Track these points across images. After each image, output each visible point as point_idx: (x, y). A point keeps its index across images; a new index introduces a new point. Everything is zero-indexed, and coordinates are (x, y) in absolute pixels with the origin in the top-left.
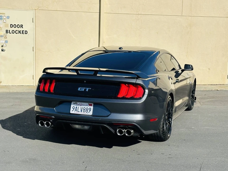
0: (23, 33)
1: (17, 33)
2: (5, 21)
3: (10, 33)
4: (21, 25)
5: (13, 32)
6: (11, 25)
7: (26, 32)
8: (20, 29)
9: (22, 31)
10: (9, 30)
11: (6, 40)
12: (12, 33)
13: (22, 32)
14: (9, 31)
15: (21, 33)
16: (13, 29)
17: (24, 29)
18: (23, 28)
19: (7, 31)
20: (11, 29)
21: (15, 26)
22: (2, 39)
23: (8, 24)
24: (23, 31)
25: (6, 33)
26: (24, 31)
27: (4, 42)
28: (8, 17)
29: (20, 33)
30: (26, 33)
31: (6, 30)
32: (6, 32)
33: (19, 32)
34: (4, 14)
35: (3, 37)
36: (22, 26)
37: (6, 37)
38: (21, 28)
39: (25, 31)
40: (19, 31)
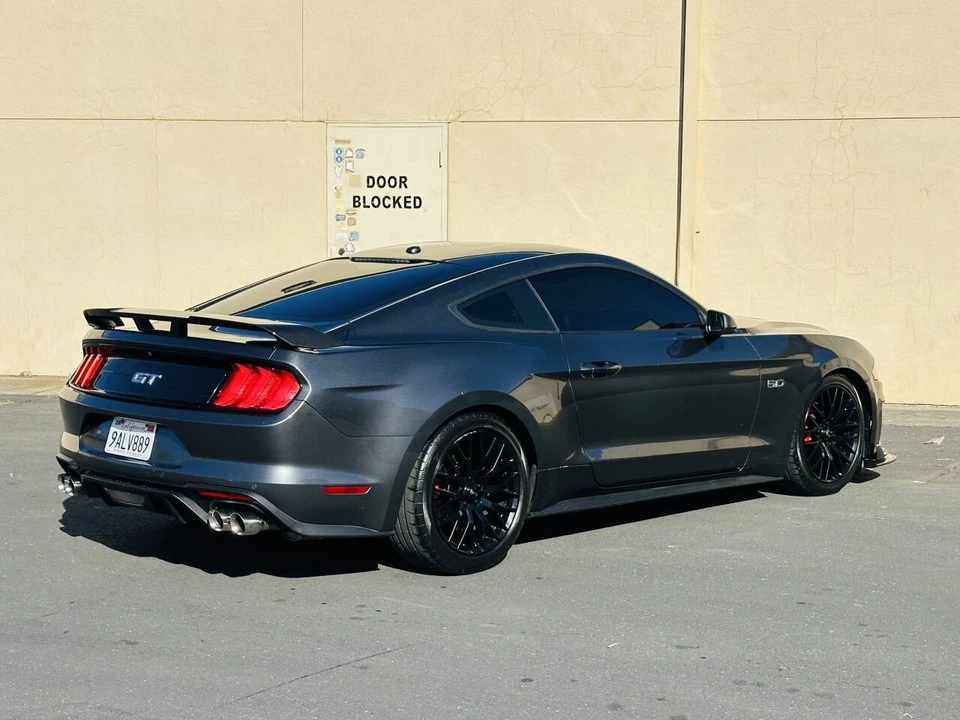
0: (408, 205)
1: (390, 205)
2: (350, 166)
3: (365, 207)
4: (401, 178)
5: (376, 202)
6: (371, 180)
7: (417, 200)
8: (399, 192)
9: (405, 198)
10: (364, 197)
11: (353, 229)
12: (371, 206)
13: (406, 202)
14: (361, 201)
15: (400, 207)
16: (376, 191)
17: (411, 191)
18: (406, 187)
19: (356, 201)
20: (369, 194)
21: (381, 182)
22: (342, 228)
23: (359, 177)
24: (408, 200)
25: (354, 206)
26: (412, 200)
27: (346, 236)
28: (360, 153)
29: (397, 205)
30: (417, 204)
31: (354, 197)
32: (354, 202)
33: (396, 202)
34: (349, 142)
35: (345, 222)
36: (403, 181)
37: (355, 221)
38: (400, 187)
39: (415, 198)
40: (394, 197)
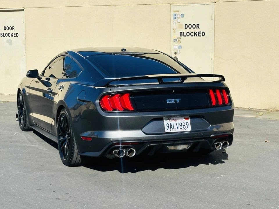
0: (200, 35)
1: (193, 35)
2: (179, 21)
3: (184, 36)
4: (197, 25)
5: (188, 34)
6: (186, 26)
7: (203, 33)
8: (196, 30)
9: (199, 32)
10: (184, 32)
11: (179, 45)
12: (186, 36)
13: (199, 34)
14: (183, 34)
15: (197, 36)
16: (188, 30)
17: (201, 30)
18: (199, 28)
19: (181, 34)
20: (186, 31)
21: (190, 26)
22: (176, 44)
23: (182, 25)
24: (200, 33)
25: (180, 36)
26: (201, 33)
27: (177, 47)
28: (182, 16)
29: (196, 35)
30: (203, 35)
31: (180, 32)
32: (180, 34)
33: (195, 34)
34: (178, 11)
35: (177, 42)
36: (198, 26)
37: (180, 41)
38: (197, 28)
39: (202, 32)
40: (195, 32)
